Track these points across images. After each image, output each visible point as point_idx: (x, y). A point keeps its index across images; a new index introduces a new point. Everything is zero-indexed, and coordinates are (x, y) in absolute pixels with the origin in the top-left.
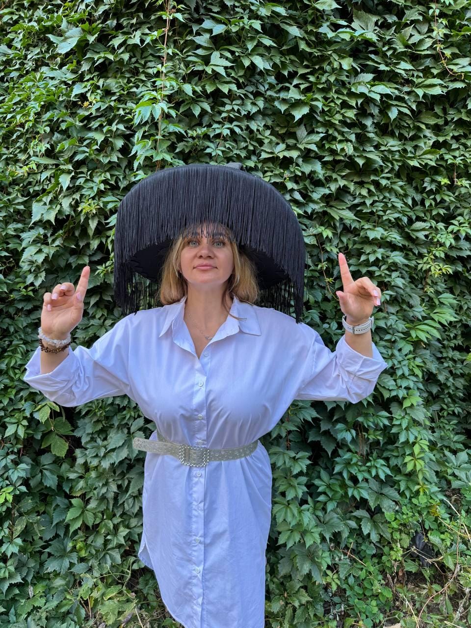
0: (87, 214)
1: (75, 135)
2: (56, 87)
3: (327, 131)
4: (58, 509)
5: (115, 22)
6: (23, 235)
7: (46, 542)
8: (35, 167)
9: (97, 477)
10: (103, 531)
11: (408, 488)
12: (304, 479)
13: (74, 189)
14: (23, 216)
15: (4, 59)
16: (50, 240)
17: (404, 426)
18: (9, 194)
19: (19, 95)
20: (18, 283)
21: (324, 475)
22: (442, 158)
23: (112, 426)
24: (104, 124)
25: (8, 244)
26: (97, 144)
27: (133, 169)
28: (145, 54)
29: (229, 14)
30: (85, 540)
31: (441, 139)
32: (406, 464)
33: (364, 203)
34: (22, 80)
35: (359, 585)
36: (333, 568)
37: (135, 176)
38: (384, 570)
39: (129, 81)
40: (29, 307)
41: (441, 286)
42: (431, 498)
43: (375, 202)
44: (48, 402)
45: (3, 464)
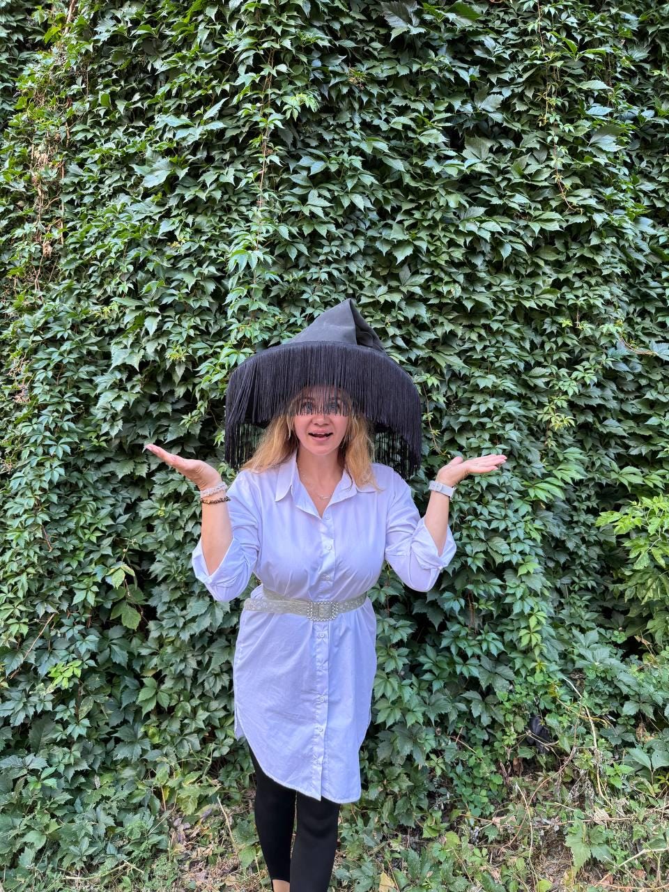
0: (175, 360)
1: (161, 275)
2: (139, 221)
3: (433, 272)
4: (127, 690)
5: (205, 154)
6: (98, 379)
7: (112, 728)
8: (116, 308)
9: (173, 653)
10: (180, 714)
11: (524, 666)
12: (405, 651)
15: (76, 181)
16: (129, 386)
17: (518, 595)
18: (81, 333)
19: (96, 227)
20: (88, 432)
21: (430, 651)
22: (563, 298)
23: (191, 594)
24: (195, 265)
25: (79, 388)
26: (187, 287)
29: (327, 146)
30: (158, 726)
31: (562, 277)
32: (521, 638)
33: (473, 349)
35: (468, 774)
36: (438, 752)
38: (497, 759)
39: (221, 221)
40: (100, 459)
41: (568, 439)
42: (550, 677)
43: (485, 347)
44: (122, 565)
45: (69, 635)
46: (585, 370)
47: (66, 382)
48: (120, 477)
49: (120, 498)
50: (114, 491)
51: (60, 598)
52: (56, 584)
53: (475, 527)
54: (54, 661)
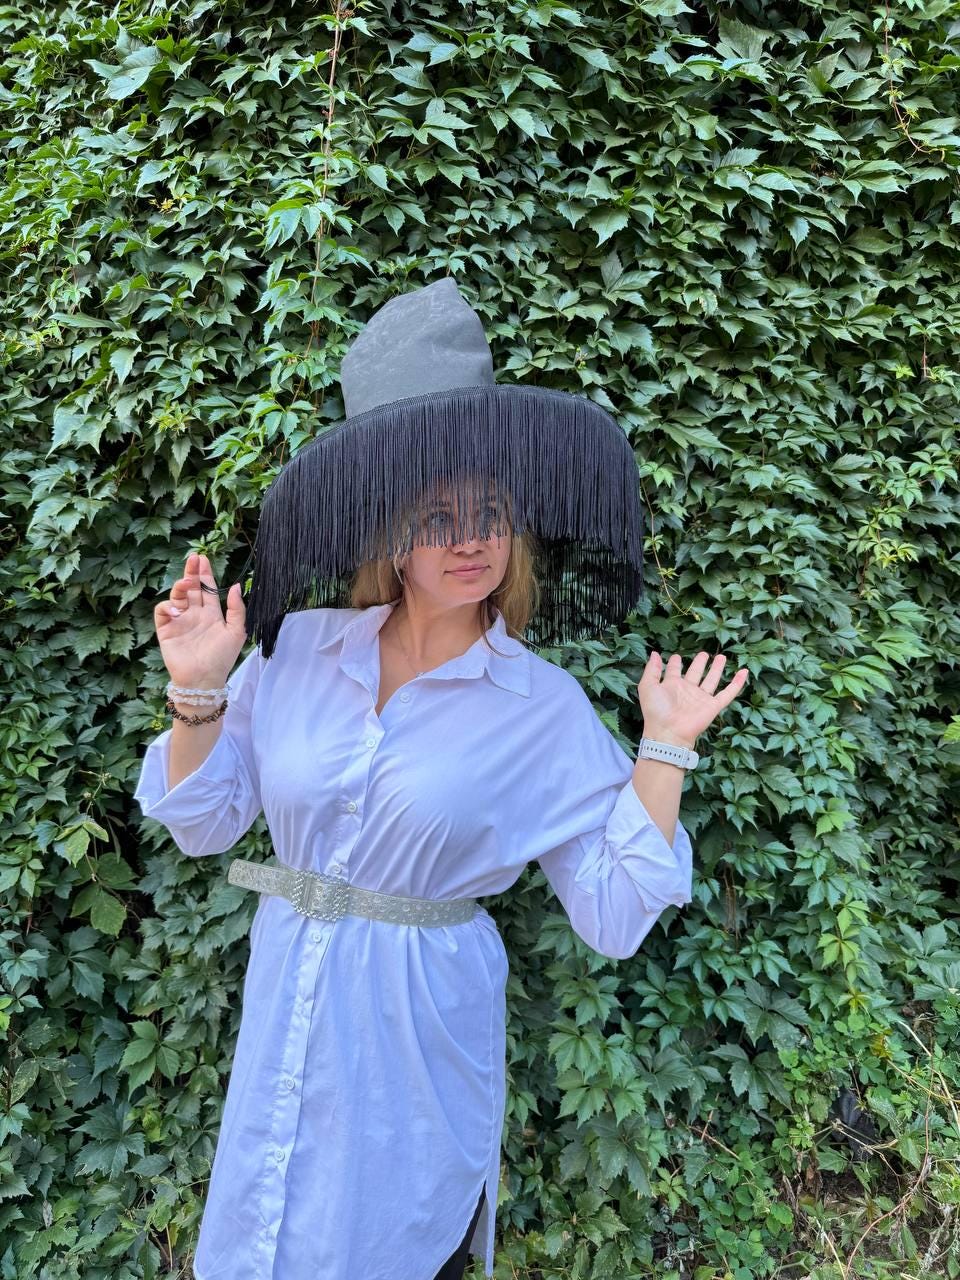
0: (168, 432)
1: (143, 268)
2: (104, 169)
3: (665, 266)
4: (105, 1044)
5: (228, 35)
6: (35, 476)
7: (79, 1110)
8: (58, 334)
9: (186, 977)
10: (198, 1089)
11: (826, 999)
12: (612, 982)
13: (141, 380)
14: (35, 435)
16: (90, 487)
17: (819, 872)
18: (5, 390)
19: (27, 186)
20: (23, 575)
21: (654, 972)
22: (898, 324)
23: (216, 872)
24: (205, 247)
25: (3, 493)
26: (189, 289)
27: (262, 341)
28: (290, 103)
29: (463, 21)
30: (161, 1108)
31: (896, 286)
32: (822, 949)
33: (738, 416)
34: (33, 153)
35: (726, 1199)
36: (672, 1163)
37: (268, 354)
38: (776, 1168)
39: (256, 159)
40: (47, 624)
41: (894, 587)
42: (873, 1020)
43: (761, 412)
44: (87, 822)
46: (934, 459)
48: (82, 657)
49: (85, 696)
50: (74, 683)
53: (739, 748)
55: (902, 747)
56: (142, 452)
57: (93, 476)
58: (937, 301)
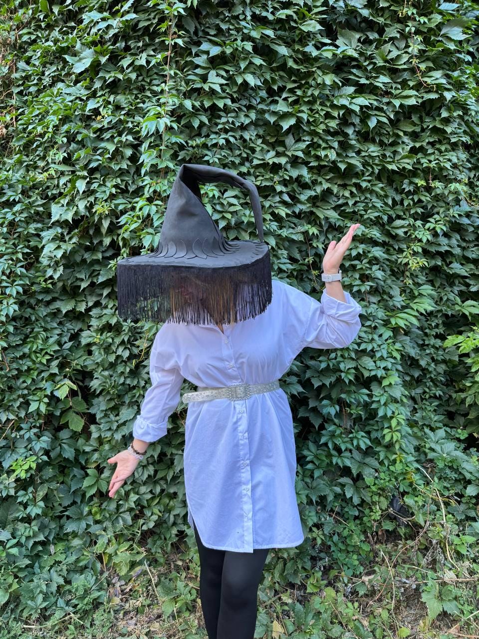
0: (101, 214)
1: (89, 145)
2: (71, 102)
3: (313, 139)
4: (76, 479)
5: (123, 44)
6: (43, 234)
7: (64, 508)
8: (54, 173)
9: (110, 449)
11: (387, 457)
13: (89, 193)
14: (43, 217)
15: (24, 75)
16: (67, 238)
17: (382, 402)
18: (29, 197)
19: (38, 109)
20: (38, 277)
21: (312, 446)
22: (419, 162)
23: (123, 403)
24: (115, 135)
25: (29, 241)
26: (109, 153)
27: (140, 175)
28: (151, 73)
29: (224, 35)
30: (100, 506)
31: (418, 145)
32: (384, 435)
33: (347, 204)
35: (343, 542)
36: (318, 526)
37: (143, 181)
38: (365, 530)
39: (137, 98)
40: (48, 298)
41: (422, 279)
42: (407, 466)
43: (356, 203)
44: (67, 382)
45: (26, 436)
46: (436, 222)
47: (19, 236)
48: (64, 312)
49: (65, 329)
50: (60, 323)
51: (18, 408)
52: (14, 396)
54: (15, 456)
55: (428, 351)
56: (89, 223)
57: (67, 234)
58: (436, 152)
